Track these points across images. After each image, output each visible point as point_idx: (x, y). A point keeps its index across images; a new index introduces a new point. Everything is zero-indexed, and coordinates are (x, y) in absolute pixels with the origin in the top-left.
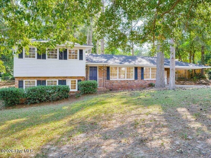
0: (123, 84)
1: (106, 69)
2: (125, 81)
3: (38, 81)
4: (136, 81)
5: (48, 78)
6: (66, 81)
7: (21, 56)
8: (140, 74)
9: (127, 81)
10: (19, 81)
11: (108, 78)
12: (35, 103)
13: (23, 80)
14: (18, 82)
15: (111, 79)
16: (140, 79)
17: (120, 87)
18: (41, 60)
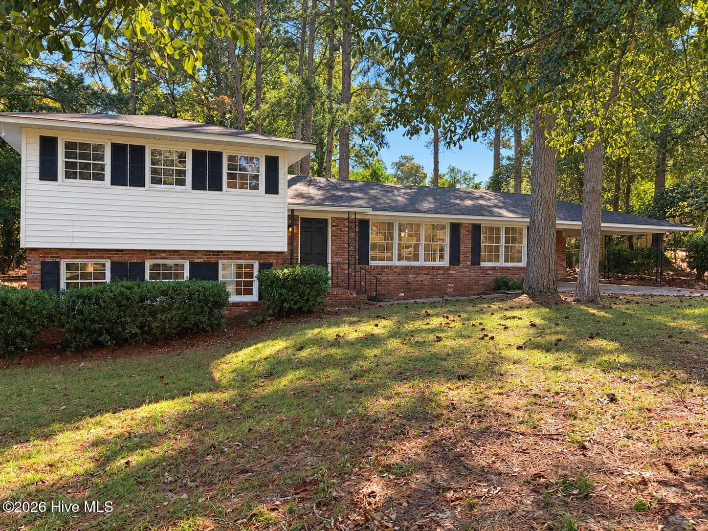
0: (411, 278)
2: (418, 268)
3: (114, 265)
4: (454, 271)
5: (153, 253)
6: (216, 265)
8: (469, 246)
9: (426, 268)
10: (43, 264)
11: (364, 259)
13: (58, 260)
14: (38, 267)
15: (372, 263)
16: (469, 263)
17: (400, 289)
18: (128, 187)
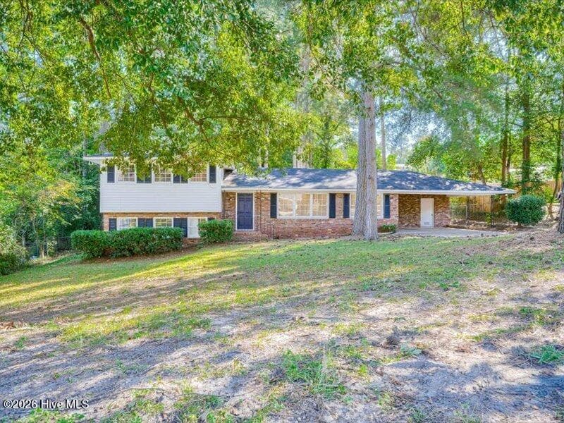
0: (304, 226)
1: (269, 198)
2: (308, 220)
3: (140, 220)
4: (332, 221)
5: (157, 214)
6: (186, 219)
7: (111, 178)
8: (342, 207)
9: (313, 220)
10: (110, 220)
11: (273, 214)
12: (124, 256)
13: (116, 218)
14: (108, 221)
15: (278, 217)
16: (342, 217)
17: (297, 232)
18: (144, 184)
